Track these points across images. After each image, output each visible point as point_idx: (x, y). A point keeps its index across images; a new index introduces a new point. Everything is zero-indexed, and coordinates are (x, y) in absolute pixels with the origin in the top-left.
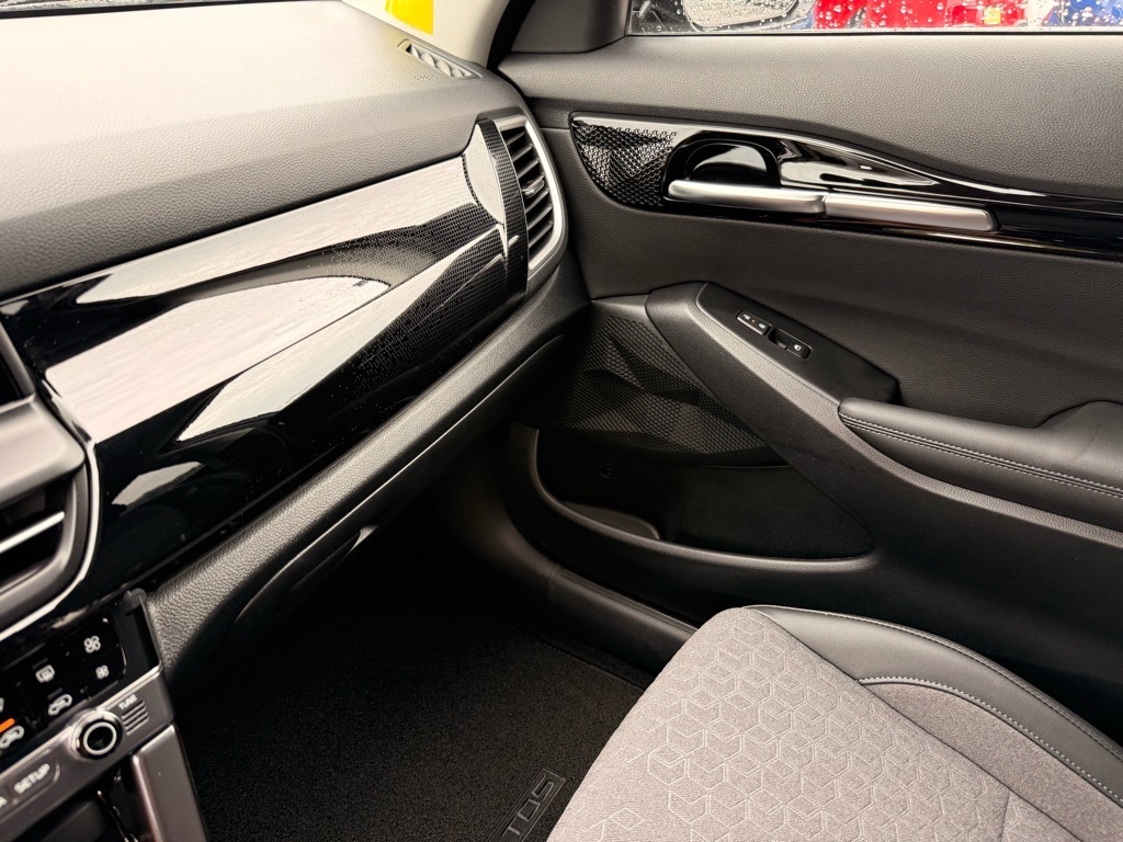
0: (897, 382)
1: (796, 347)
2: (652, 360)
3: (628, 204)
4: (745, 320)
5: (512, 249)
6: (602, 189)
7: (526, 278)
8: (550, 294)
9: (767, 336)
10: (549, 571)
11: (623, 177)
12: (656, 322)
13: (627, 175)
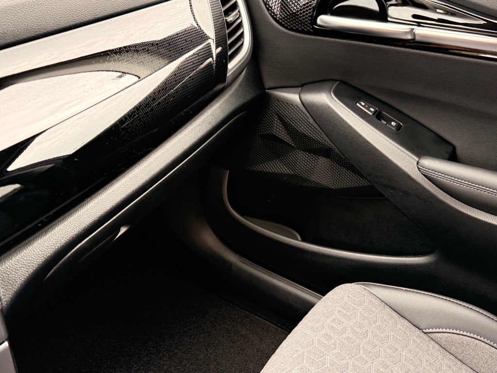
0: (454, 148)
1: (393, 123)
2: (303, 129)
3: (291, 30)
4: (361, 105)
5: (218, 55)
6: (275, 19)
7: (226, 74)
8: (240, 85)
9: (375, 116)
10: (233, 258)
11: (288, 12)
12: (305, 104)
13: (291, 11)
